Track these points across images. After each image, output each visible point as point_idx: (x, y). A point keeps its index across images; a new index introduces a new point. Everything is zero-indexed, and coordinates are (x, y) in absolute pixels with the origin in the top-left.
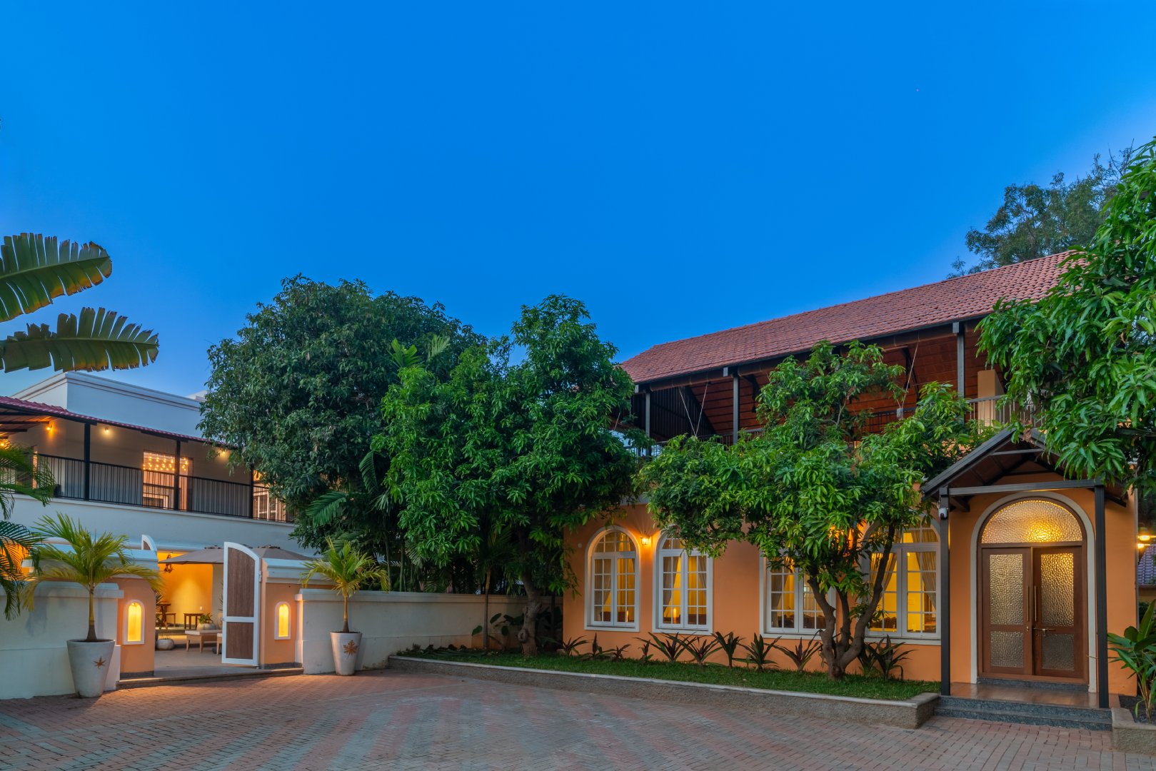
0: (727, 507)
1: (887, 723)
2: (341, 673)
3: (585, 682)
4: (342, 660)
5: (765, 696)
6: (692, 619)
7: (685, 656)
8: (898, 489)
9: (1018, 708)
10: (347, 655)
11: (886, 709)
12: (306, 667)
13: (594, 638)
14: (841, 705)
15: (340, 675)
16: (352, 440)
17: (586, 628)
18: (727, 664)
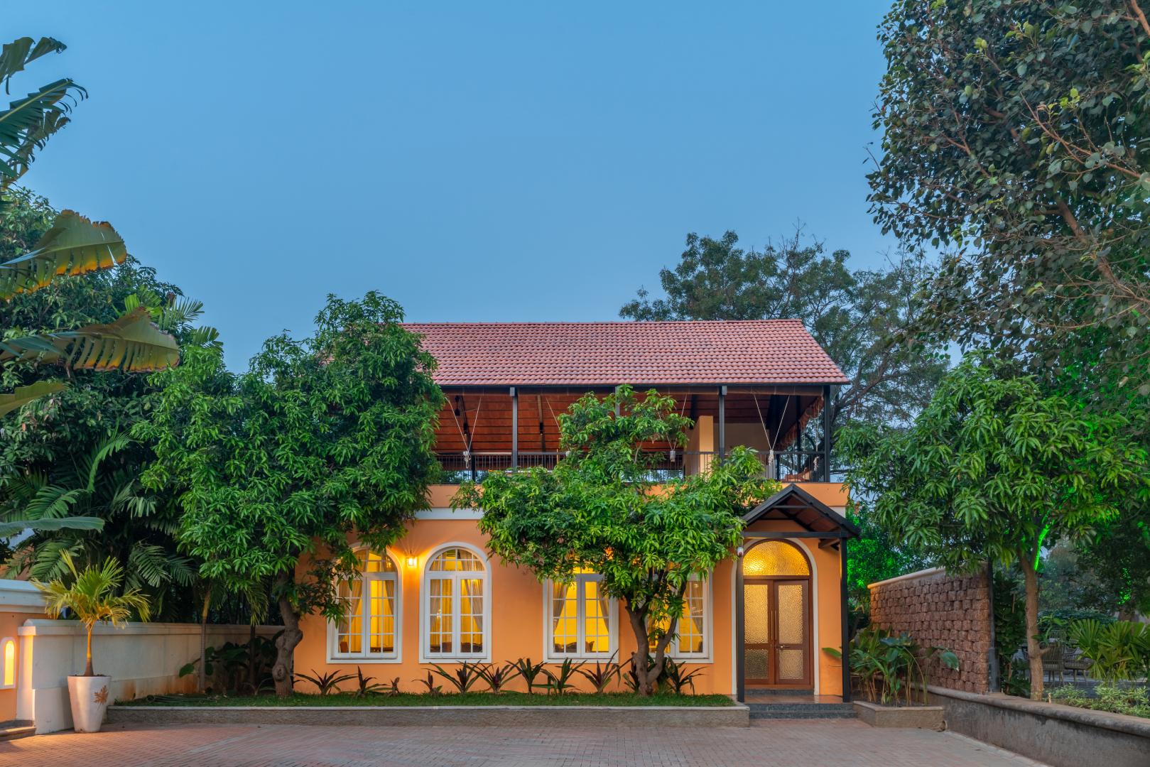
0: (594, 540)
1: (727, 725)
2: (86, 729)
3: (425, 715)
4: (90, 712)
5: (624, 712)
6: (465, 647)
7: (480, 685)
8: (732, 533)
9: (794, 707)
10: (97, 705)
11: (726, 713)
12: (37, 726)
13: (357, 672)
14: (690, 714)
15: (85, 732)
16: (81, 421)
17: (329, 661)
18: (526, 691)
